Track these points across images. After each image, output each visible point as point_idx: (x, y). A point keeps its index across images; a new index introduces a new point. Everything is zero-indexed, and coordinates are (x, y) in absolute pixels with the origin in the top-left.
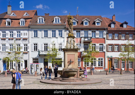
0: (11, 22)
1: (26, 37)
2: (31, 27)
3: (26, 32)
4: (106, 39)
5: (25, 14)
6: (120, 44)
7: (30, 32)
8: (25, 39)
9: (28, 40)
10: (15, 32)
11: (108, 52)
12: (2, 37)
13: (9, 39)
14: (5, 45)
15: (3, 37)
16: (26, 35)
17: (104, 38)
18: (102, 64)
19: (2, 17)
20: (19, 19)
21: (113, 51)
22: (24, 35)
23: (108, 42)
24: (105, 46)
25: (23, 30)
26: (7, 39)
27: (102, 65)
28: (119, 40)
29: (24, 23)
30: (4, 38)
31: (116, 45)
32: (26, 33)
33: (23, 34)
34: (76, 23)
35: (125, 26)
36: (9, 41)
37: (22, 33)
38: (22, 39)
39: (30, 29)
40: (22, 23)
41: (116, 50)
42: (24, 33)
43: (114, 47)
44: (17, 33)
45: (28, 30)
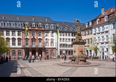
0: (100, 20)
1: (107, 30)
2: (110, 21)
3: (107, 26)
5: (112, 11)
7: (110, 25)
8: (107, 32)
9: (109, 32)
10: (101, 27)
14: (96, 38)
16: (108, 28)
22: (106, 28)
25: (106, 25)
36: (97, 35)
38: (105, 32)
39: (110, 23)
40: (106, 19)
44: (102, 28)
45: (109, 24)
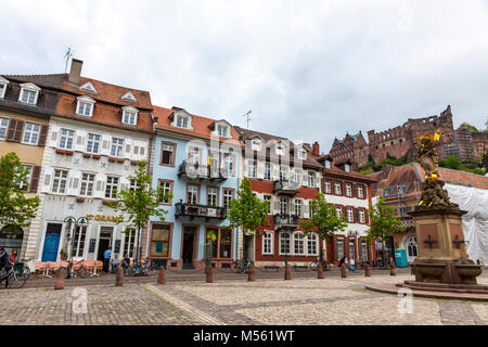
1: (141, 158)
3: (142, 143)
4: (320, 191)
5: (125, 96)
10: (108, 138)
12: (59, 147)
13: (85, 157)
15: (62, 146)
16: (142, 153)
17: (317, 189)
22: (136, 152)
26: (78, 157)
28: (342, 195)
29: (133, 119)
30: (65, 148)
32: (143, 149)
33: (132, 148)
40: (127, 117)
44: (111, 143)
45: (150, 142)
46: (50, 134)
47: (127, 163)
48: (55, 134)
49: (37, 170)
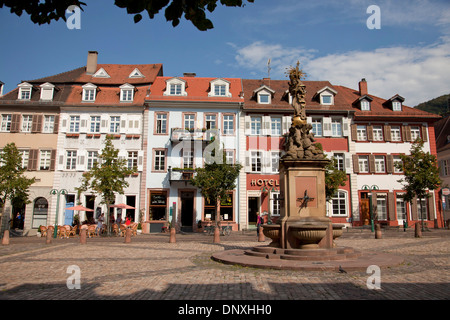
0: (97, 91)
1: (136, 131)
2: (151, 104)
3: (135, 117)
4: (350, 139)
5: (133, 74)
6: (389, 153)
7: (147, 118)
8: (132, 138)
9: (140, 140)
10: (107, 118)
11: (358, 174)
12: (69, 132)
13: (89, 137)
14: (75, 152)
15: (72, 130)
17: (347, 137)
18: (343, 207)
19: (72, 80)
20: (118, 85)
21: (371, 171)
22: (131, 126)
23: (357, 148)
24: (348, 160)
26: (82, 137)
27: (343, 212)
28: (385, 141)
29: (130, 95)
30: (74, 132)
31: (379, 156)
32: (137, 122)
33: (127, 124)
34: (270, 97)
35: (396, 106)
36: (87, 141)
37: (124, 122)
40: (125, 95)
41: (379, 168)
42: (131, 122)
43: (373, 162)
44: (110, 121)
46: (61, 122)
47: (123, 137)
48: (65, 121)
49: (54, 153)
